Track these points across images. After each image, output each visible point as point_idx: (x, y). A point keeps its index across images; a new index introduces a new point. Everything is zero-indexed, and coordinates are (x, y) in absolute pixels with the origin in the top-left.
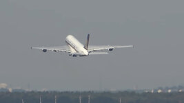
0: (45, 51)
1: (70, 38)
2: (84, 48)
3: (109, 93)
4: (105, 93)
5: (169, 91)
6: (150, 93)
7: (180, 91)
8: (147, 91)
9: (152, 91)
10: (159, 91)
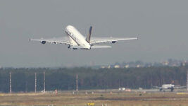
0: (44, 42)
1: (71, 29)
2: (86, 40)
3: (65, 69)
4: (61, 69)
5: (127, 66)
6: (106, 69)
7: (138, 66)
8: (103, 67)
9: (109, 67)
10: (116, 67)
